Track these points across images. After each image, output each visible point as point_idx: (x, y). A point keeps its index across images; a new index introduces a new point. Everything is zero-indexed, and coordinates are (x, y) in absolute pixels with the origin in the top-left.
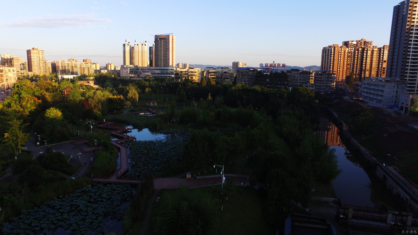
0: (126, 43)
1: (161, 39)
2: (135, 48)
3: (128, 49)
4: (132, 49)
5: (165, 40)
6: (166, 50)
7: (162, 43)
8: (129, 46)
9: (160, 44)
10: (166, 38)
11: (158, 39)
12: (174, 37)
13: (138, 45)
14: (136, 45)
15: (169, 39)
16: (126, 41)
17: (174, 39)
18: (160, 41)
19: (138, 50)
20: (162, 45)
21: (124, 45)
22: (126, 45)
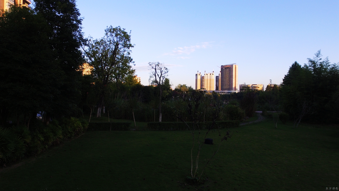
0: (198, 73)
1: (226, 68)
2: (205, 77)
3: (199, 78)
4: (202, 78)
5: (229, 69)
6: (230, 77)
7: (227, 71)
8: (200, 76)
9: (225, 73)
10: (230, 67)
11: (224, 68)
12: (237, 66)
13: (207, 74)
14: (206, 74)
15: (232, 68)
16: (198, 72)
17: (236, 68)
18: (225, 70)
19: (207, 78)
20: (227, 73)
21: (197, 75)
22: (198, 75)
